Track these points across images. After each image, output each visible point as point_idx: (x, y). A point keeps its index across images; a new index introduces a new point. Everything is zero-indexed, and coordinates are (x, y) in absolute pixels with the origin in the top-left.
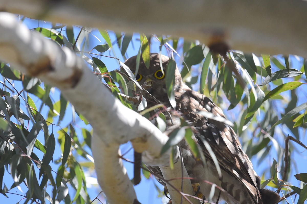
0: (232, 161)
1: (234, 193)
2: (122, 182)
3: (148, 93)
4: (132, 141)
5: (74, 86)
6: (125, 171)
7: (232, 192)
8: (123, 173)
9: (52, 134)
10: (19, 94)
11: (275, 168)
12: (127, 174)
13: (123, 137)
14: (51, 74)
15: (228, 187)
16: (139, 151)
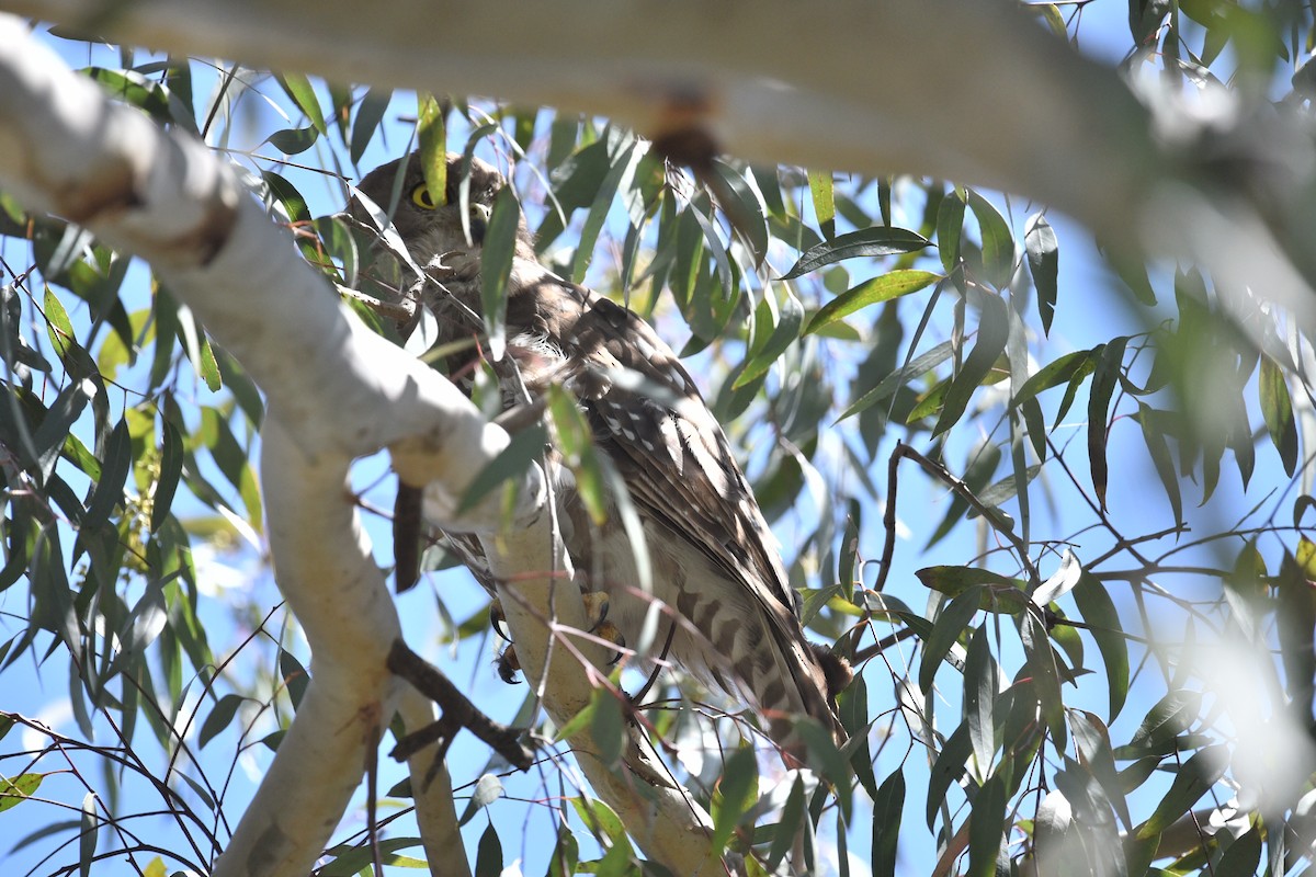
0: (719, 519)
1: (715, 627)
2: (357, 581)
3: (444, 292)
4: (393, 447)
5: (207, 261)
6: (366, 546)
7: (710, 626)
8: (359, 552)
9: (123, 424)
10: (18, 284)
11: (852, 549)
12: (371, 556)
13: (362, 433)
14: (134, 220)
15: (698, 610)
16: (414, 482)
